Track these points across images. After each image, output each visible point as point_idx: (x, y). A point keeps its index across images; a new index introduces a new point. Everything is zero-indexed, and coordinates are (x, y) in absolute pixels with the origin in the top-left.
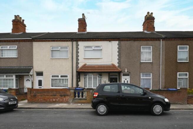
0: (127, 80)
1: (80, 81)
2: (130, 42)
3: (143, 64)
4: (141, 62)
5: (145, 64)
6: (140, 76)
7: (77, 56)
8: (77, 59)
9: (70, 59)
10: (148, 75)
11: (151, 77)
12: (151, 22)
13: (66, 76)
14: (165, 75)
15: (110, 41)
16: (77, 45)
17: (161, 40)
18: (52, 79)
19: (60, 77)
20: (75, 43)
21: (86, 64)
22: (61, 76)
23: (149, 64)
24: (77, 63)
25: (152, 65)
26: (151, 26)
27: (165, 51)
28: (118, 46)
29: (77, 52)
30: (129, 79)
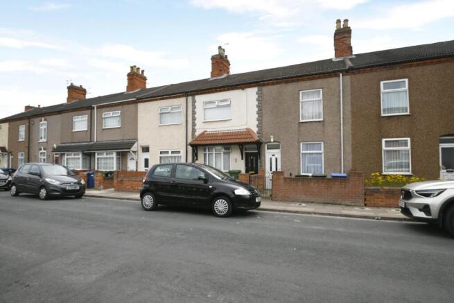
0: (276, 156)
1: (197, 159)
2: (278, 86)
3: (305, 125)
4: (301, 121)
5: (309, 124)
6: (299, 149)
7: (194, 119)
8: (194, 125)
9: (184, 124)
10: (316, 146)
11: (322, 151)
12: (345, 37)
13: (179, 152)
14: (352, 144)
15: (243, 89)
16: (194, 102)
17: (341, 74)
18: (161, 157)
19: (170, 154)
20: (190, 98)
21: (206, 131)
22: (172, 152)
23: (318, 123)
24: (194, 131)
25: (323, 125)
26: (344, 46)
27: (351, 95)
28: (257, 96)
29: (194, 113)
30: (280, 154)
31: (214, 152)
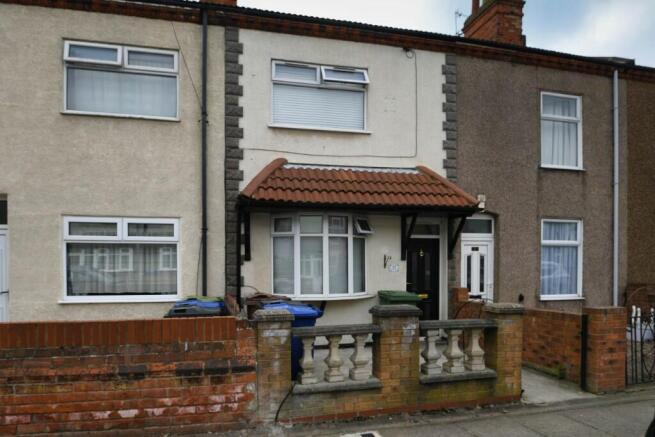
0: (482, 250)
1: (248, 258)
3: (551, 175)
4: (543, 166)
5: (557, 175)
6: (539, 233)
7: (233, 113)
8: (233, 132)
9: (192, 126)
10: (567, 227)
11: (579, 241)
12: (512, 13)
13: (168, 229)
14: (629, 229)
15: (407, 49)
16: (234, 50)
17: (616, 73)
18: (70, 247)
19: (122, 235)
20: (217, 34)
21: (285, 162)
22: (134, 228)
23: (573, 176)
24: (233, 154)
25: (584, 182)
27: (629, 124)
28: (442, 80)
29: (233, 91)
30: (491, 246)
31: (326, 235)
